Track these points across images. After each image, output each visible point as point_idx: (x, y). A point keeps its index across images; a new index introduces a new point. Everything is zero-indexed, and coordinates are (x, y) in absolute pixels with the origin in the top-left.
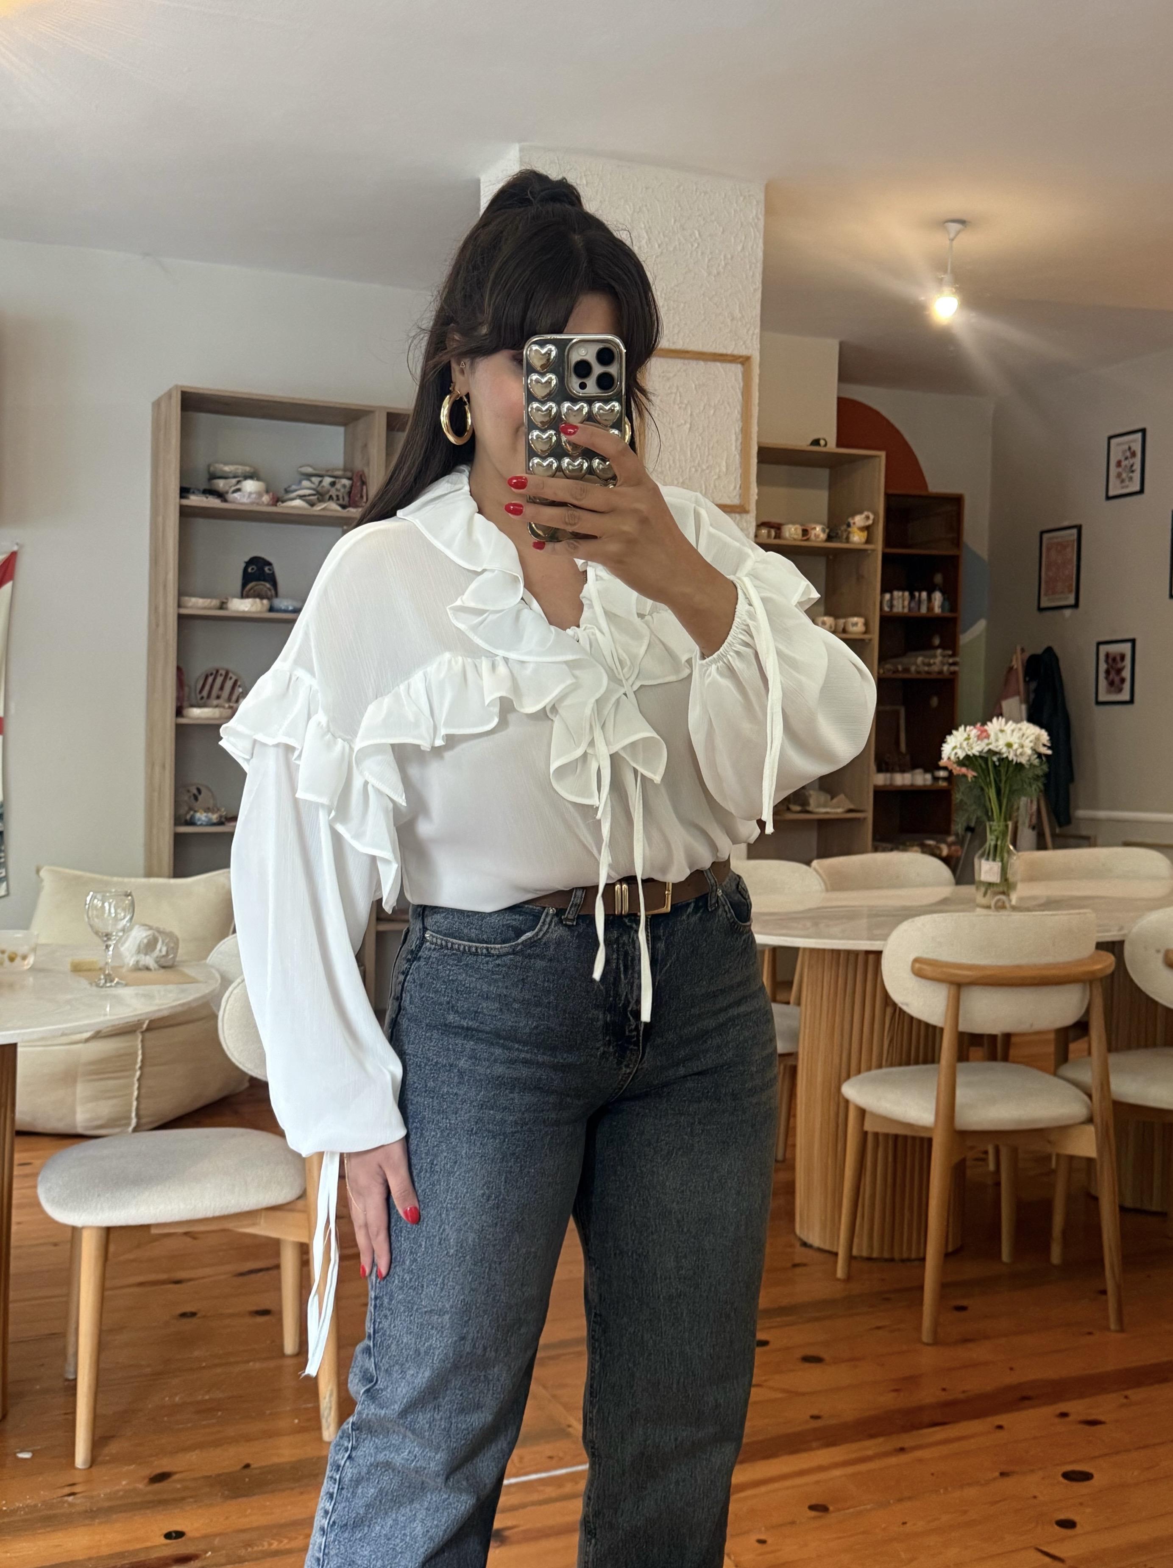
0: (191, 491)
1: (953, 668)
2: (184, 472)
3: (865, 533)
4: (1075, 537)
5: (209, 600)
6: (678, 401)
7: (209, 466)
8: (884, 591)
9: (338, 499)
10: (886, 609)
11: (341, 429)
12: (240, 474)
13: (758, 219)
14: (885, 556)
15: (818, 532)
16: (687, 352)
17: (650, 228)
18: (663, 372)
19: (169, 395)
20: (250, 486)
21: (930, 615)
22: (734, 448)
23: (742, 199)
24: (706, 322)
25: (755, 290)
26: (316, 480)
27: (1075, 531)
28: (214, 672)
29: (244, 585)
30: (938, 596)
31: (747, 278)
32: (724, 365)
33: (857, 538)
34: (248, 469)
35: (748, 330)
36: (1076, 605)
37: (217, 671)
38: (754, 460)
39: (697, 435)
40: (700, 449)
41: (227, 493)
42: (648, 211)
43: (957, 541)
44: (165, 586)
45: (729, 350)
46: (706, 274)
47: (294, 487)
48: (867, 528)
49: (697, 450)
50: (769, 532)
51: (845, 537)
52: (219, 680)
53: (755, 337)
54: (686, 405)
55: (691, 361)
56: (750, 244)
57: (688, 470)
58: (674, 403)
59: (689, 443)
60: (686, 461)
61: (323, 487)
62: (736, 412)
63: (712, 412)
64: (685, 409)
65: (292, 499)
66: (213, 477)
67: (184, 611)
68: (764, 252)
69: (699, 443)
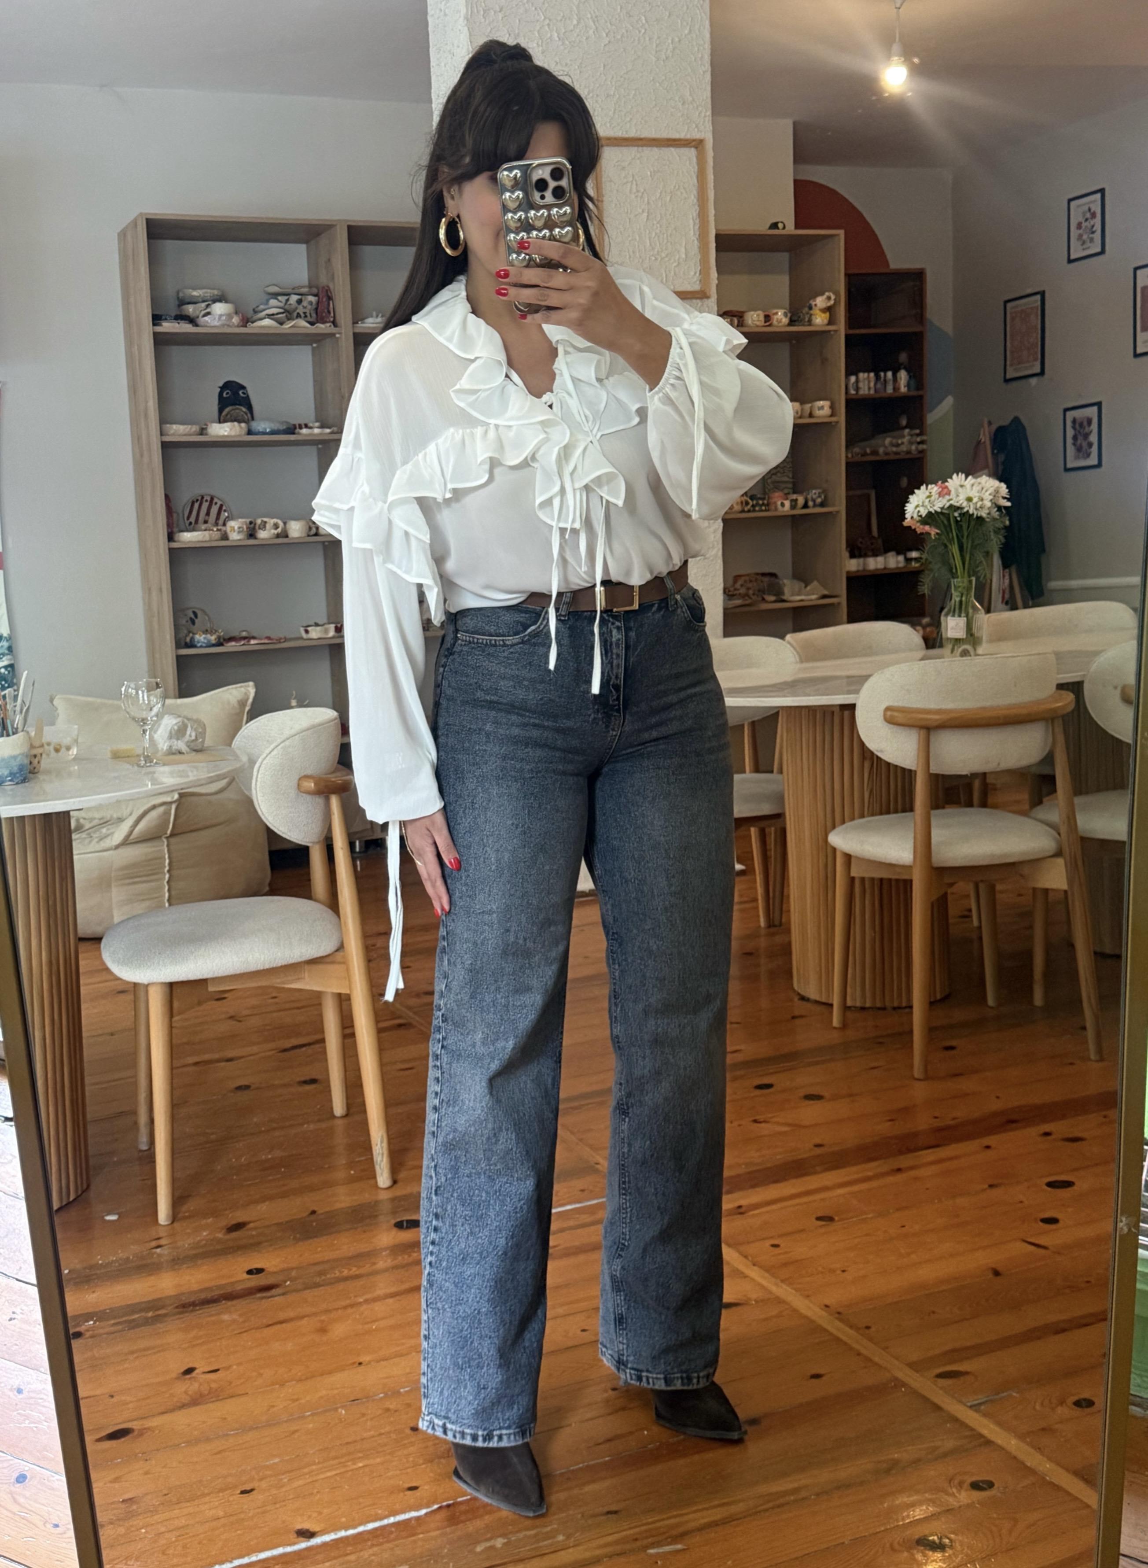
0: (163, 317)
1: (921, 447)
2: (155, 301)
3: (828, 314)
4: (1039, 304)
5: (190, 426)
6: (634, 190)
7: (178, 293)
8: (848, 374)
9: (306, 316)
10: (853, 392)
11: (303, 247)
12: (208, 298)
14: (848, 337)
15: (781, 317)
16: (641, 139)
18: (618, 162)
19: (134, 224)
20: (219, 309)
21: (896, 394)
22: (692, 232)
24: (658, 109)
25: (704, 72)
26: (282, 298)
27: (1038, 297)
28: (200, 498)
29: (221, 411)
30: (903, 375)
31: (696, 60)
32: (678, 150)
33: (820, 320)
34: (216, 292)
35: (701, 113)
36: (1042, 373)
37: (203, 498)
38: (713, 245)
39: (655, 222)
40: (659, 237)
41: (198, 317)
43: (920, 318)
44: (146, 416)
45: (682, 134)
46: (654, 59)
47: (262, 307)
48: (829, 309)
49: (657, 238)
51: (807, 319)
52: (205, 505)
53: (707, 119)
54: (643, 194)
55: (645, 148)
56: (697, 27)
57: (647, 260)
58: (631, 191)
59: (647, 232)
60: (646, 250)
61: (290, 305)
62: (692, 197)
63: (668, 198)
64: (641, 197)
65: (261, 319)
66: (182, 302)
67: (167, 439)
68: (711, 34)
69: (658, 231)
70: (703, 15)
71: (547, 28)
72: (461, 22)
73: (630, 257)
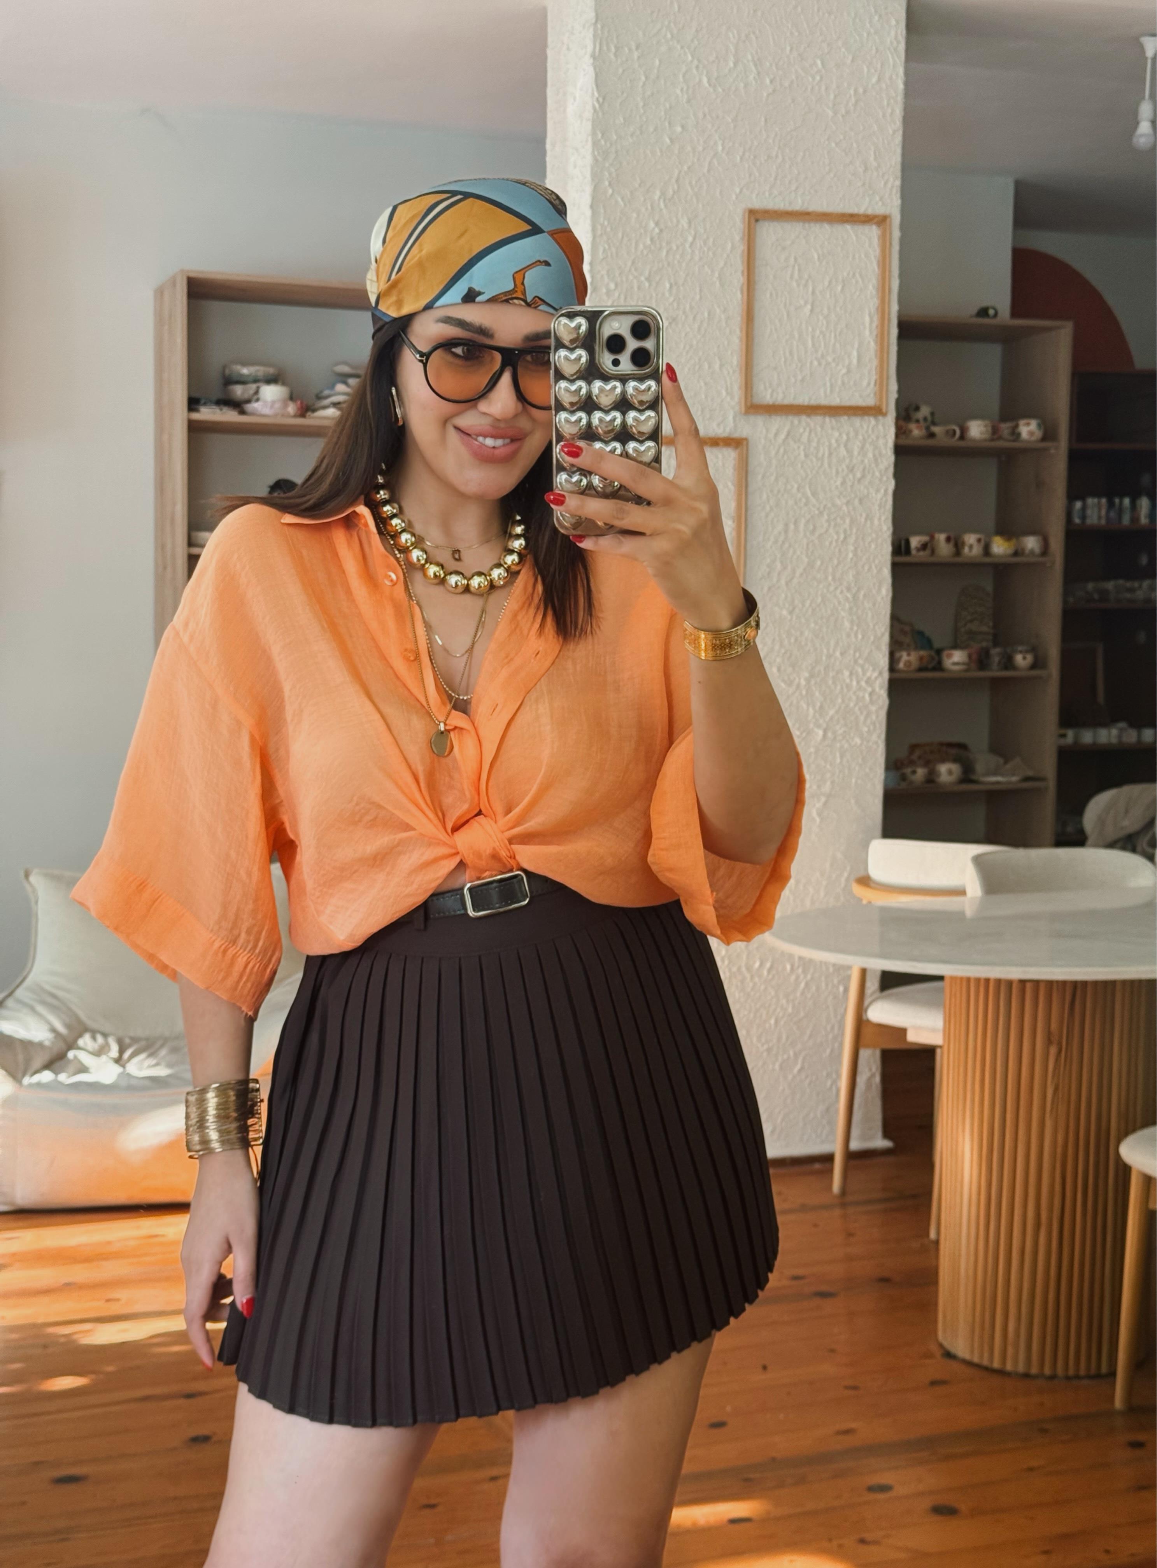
0: (203, 401)
6: (796, 276)
7: (224, 367)
8: (1071, 498)
12: (261, 378)
13: (898, 42)
16: (808, 213)
17: (759, 60)
18: (777, 240)
19: (173, 282)
20: (271, 393)
21: (1133, 526)
23: (876, 18)
24: (832, 175)
25: (894, 132)
30: (1143, 504)
31: (884, 116)
32: (856, 227)
34: (271, 370)
35: (886, 184)
38: (894, 348)
39: (821, 318)
40: (824, 336)
41: (246, 402)
42: (757, 38)
44: (172, 520)
45: (862, 209)
46: (830, 113)
47: (326, 392)
49: (821, 337)
53: (894, 191)
54: (807, 281)
55: (812, 224)
56: (888, 74)
57: (808, 364)
58: (792, 277)
59: (810, 329)
60: (806, 352)
62: (871, 287)
63: (839, 288)
64: (806, 285)
65: (325, 407)
66: (229, 381)
68: (906, 84)
69: (824, 329)
70: (896, 58)
71: (694, 71)
72: (588, 60)
73: (785, 362)
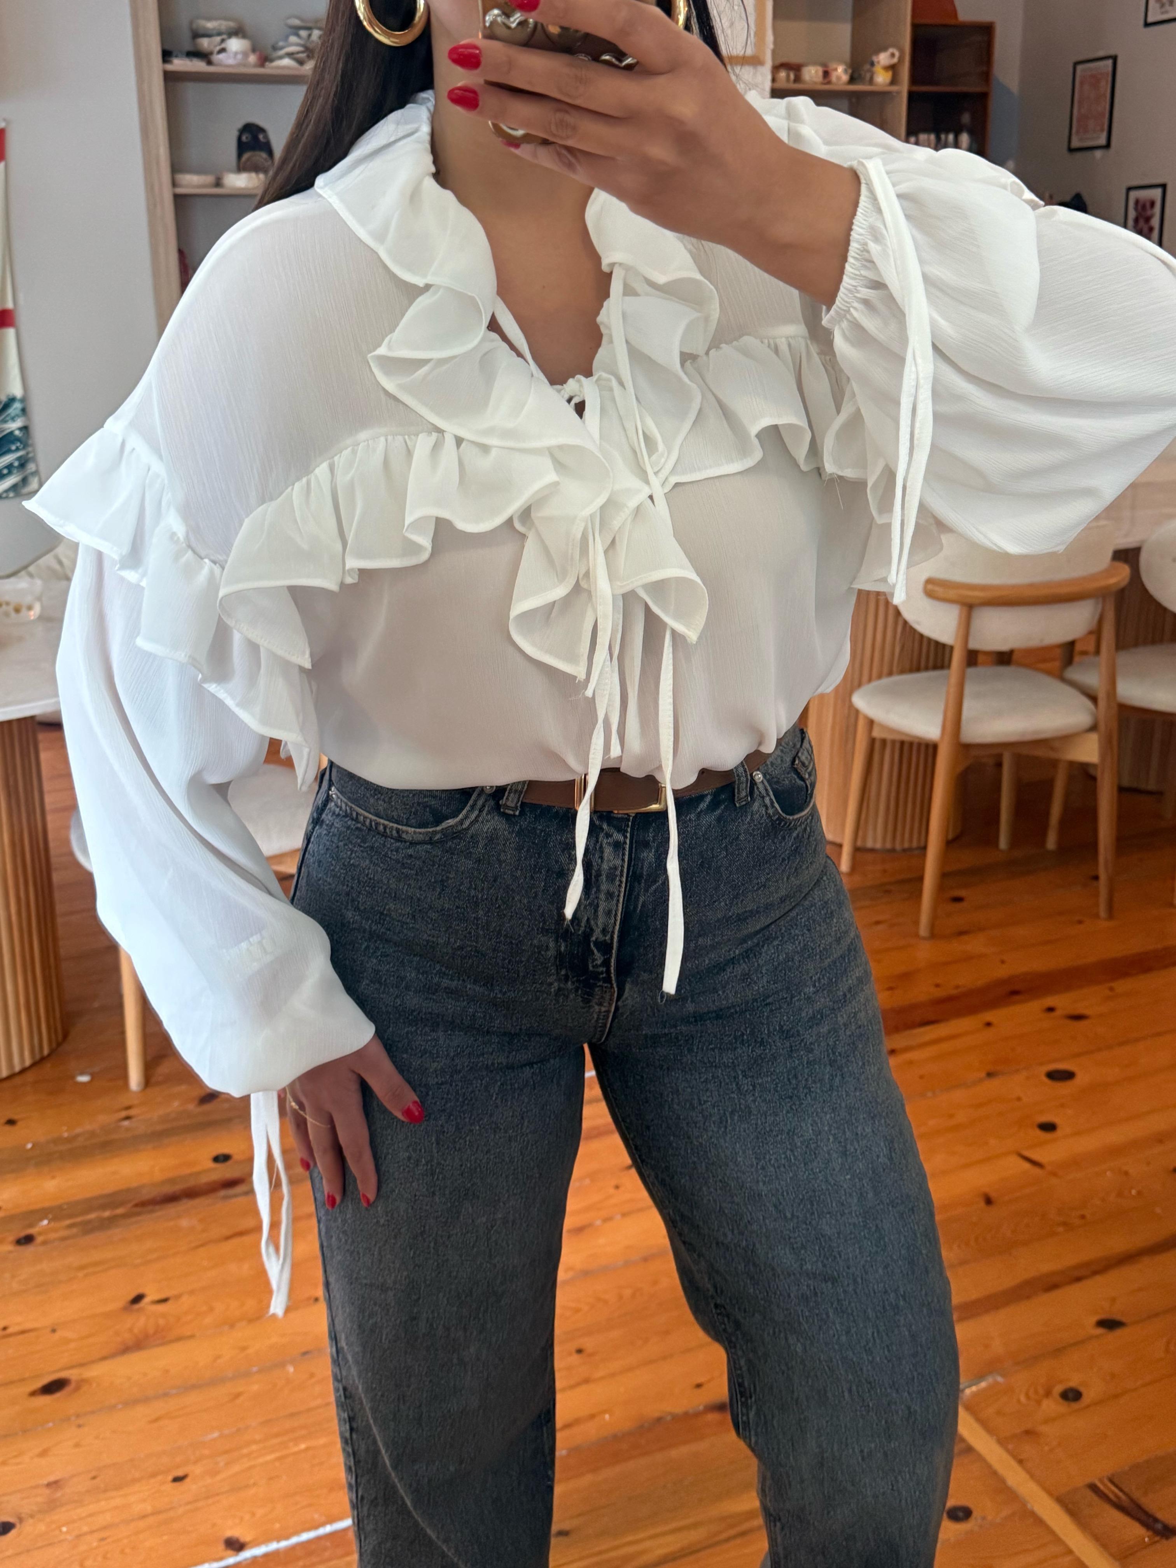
0: (174, 54)
2: (166, 31)
3: (890, 73)
4: (1110, 69)
5: (204, 177)
7: (191, 23)
12: (224, 31)
14: (910, 96)
15: (840, 73)
20: (235, 45)
26: (303, 33)
27: (1110, 62)
29: (239, 157)
30: (964, 140)
33: (882, 78)
34: (232, 24)
36: (1108, 146)
41: (211, 53)
43: (986, 76)
44: (158, 163)
47: (281, 44)
48: (893, 68)
50: (788, 76)
51: (868, 77)
61: (313, 42)
65: (281, 58)
66: (197, 35)
67: (179, 191)
